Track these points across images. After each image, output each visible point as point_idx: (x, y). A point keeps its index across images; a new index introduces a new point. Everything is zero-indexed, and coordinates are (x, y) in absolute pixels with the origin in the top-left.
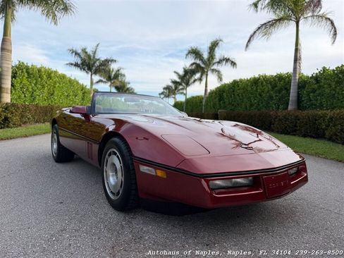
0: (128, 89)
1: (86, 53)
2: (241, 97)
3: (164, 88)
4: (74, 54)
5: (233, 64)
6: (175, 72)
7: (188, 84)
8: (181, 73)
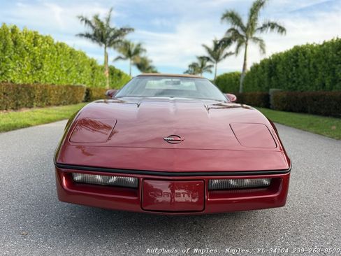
0: (150, 68)
1: (99, 20)
2: (312, 70)
3: (190, 66)
4: (84, 22)
5: (282, 30)
6: (204, 46)
7: (217, 59)
8: (211, 46)
